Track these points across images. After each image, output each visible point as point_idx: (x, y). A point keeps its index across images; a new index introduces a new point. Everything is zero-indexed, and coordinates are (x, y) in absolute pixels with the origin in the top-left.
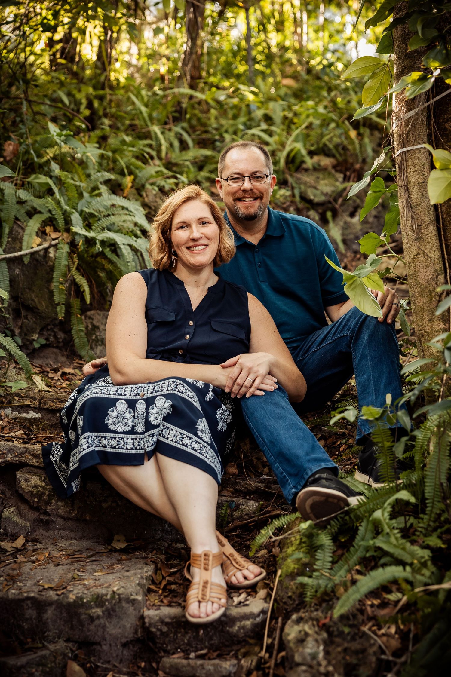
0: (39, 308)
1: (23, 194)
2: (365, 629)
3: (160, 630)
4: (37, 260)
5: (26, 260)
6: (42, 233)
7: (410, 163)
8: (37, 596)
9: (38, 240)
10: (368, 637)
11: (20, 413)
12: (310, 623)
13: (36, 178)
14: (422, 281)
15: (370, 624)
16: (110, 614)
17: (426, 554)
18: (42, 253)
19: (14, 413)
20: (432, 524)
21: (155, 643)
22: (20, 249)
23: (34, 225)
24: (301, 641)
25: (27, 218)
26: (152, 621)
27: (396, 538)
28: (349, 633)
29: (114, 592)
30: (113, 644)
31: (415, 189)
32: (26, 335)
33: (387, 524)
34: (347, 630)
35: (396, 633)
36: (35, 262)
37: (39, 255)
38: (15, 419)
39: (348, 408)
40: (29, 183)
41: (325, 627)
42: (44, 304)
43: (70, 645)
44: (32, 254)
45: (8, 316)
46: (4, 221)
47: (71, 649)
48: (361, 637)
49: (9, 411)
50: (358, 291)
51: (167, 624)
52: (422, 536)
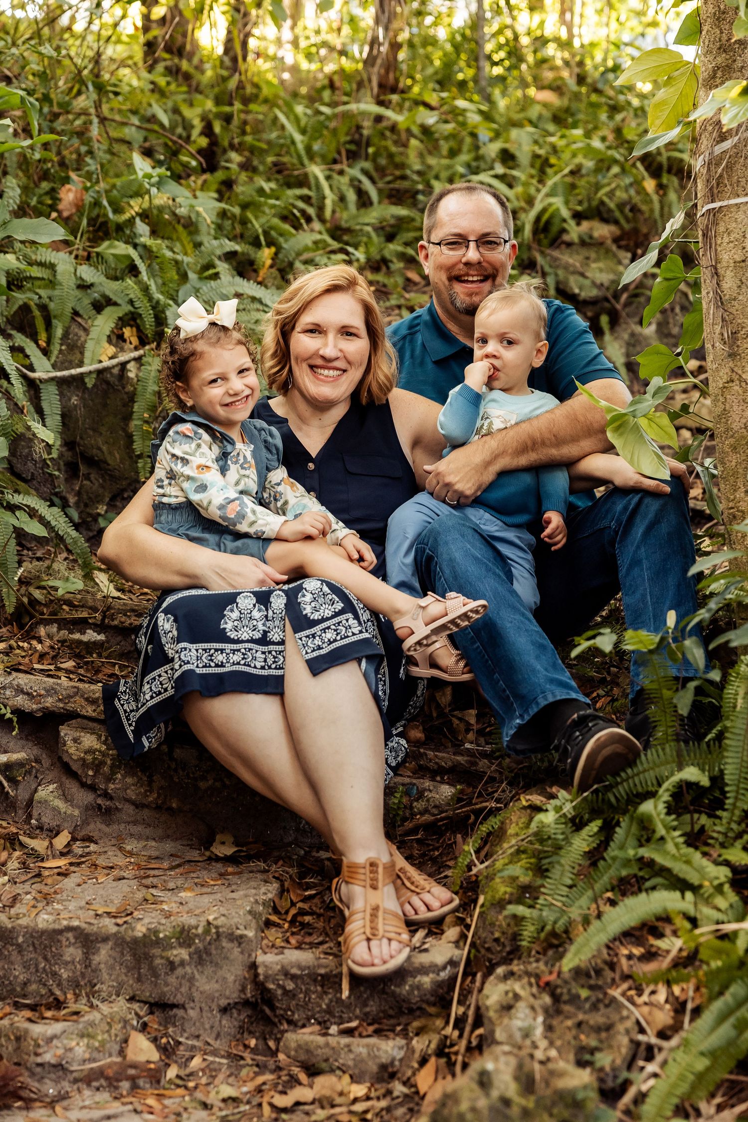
0: (110, 462)
1: (87, 273)
2: (616, 993)
3: (283, 988)
4: (108, 383)
5: (90, 382)
6: (116, 338)
7: (721, 228)
8: (84, 925)
9: (111, 350)
10: (621, 1006)
11: (71, 632)
12: (525, 980)
13: (110, 247)
14: (736, 426)
15: (625, 986)
16: (201, 958)
17: (724, 873)
18: (116, 371)
19: (62, 632)
20: (734, 826)
21: (273, 1008)
22: (81, 364)
23: (104, 323)
24: (507, 1008)
25: (94, 312)
26: (270, 972)
27: (676, 845)
28: (587, 999)
29: (209, 923)
30: (206, 1008)
31: (728, 272)
32: (86, 505)
33: (662, 821)
34: (584, 993)
35: (667, 1001)
36: (104, 386)
37: (111, 373)
38: (62, 642)
39: (602, 631)
40: (98, 254)
41: (549, 988)
42: (117, 456)
43: (136, 1006)
44: (100, 372)
45: (57, 473)
46: (55, 317)
47: (137, 1014)
48: (607, 1006)
49: (54, 628)
50: (631, 438)
51: (294, 977)
52: (717, 846)
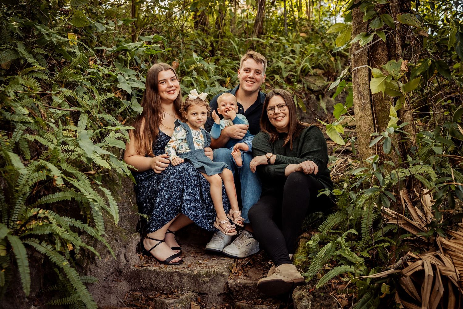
2: (331, 294)
3: (235, 289)
8: (180, 271)
10: (333, 299)
12: (305, 290)
13: (186, 78)
14: (363, 130)
15: (334, 292)
16: (212, 281)
17: (362, 260)
20: (364, 245)
21: (233, 295)
24: (300, 299)
26: (232, 285)
27: (348, 251)
28: (323, 296)
29: (215, 271)
30: (214, 295)
33: (344, 244)
34: (322, 295)
35: (346, 297)
40: (183, 80)
41: (312, 293)
43: (194, 294)
47: (195, 296)
48: (329, 298)
50: (333, 132)
51: (239, 287)
52: (359, 251)
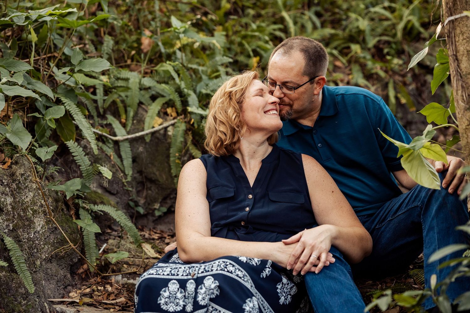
0: (160, 180)
1: (147, 82)
4: (158, 138)
5: (148, 139)
6: (163, 114)
7: (458, 31)
9: (160, 121)
11: (128, 279)
13: (162, 66)
18: (162, 132)
19: (124, 279)
22: (143, 130)
23: (155, 107)
25: (151, 101)
31: (464, 58)
32: (149, 204)
36: (157, 140)
37: (160, 134)
38: (123, 285)
39: (385, 293)
40: (156, 71)
42: (164, 177)
44: (153, 134)
45: (130, 189)
46: (129, 106)
49: (119, 277)
50: (416, 163)
